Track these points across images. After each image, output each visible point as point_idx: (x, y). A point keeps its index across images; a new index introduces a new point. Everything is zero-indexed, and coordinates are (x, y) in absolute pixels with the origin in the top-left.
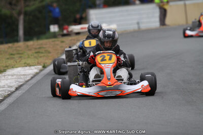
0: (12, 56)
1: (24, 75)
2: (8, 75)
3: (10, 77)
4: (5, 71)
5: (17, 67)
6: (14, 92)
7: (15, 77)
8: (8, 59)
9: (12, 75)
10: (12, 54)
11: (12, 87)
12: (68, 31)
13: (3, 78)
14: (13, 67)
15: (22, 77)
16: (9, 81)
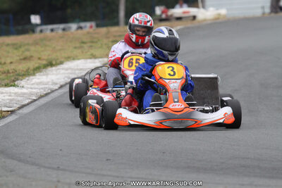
0: (82, 45)
1: (81, 69)
2: (63, 69)
3: (63, 71)
4: (61, 63)
5: (79, 59)
6: (56, 90)
7: (69, 71)
8: (75, 48)
9: (67, 69)
10: (83, 43)
11: (56, 84)
12: (167, 15)
13: (54, 72)
14: (74, 59)
15: (77, 72)
16: (58, 76)
